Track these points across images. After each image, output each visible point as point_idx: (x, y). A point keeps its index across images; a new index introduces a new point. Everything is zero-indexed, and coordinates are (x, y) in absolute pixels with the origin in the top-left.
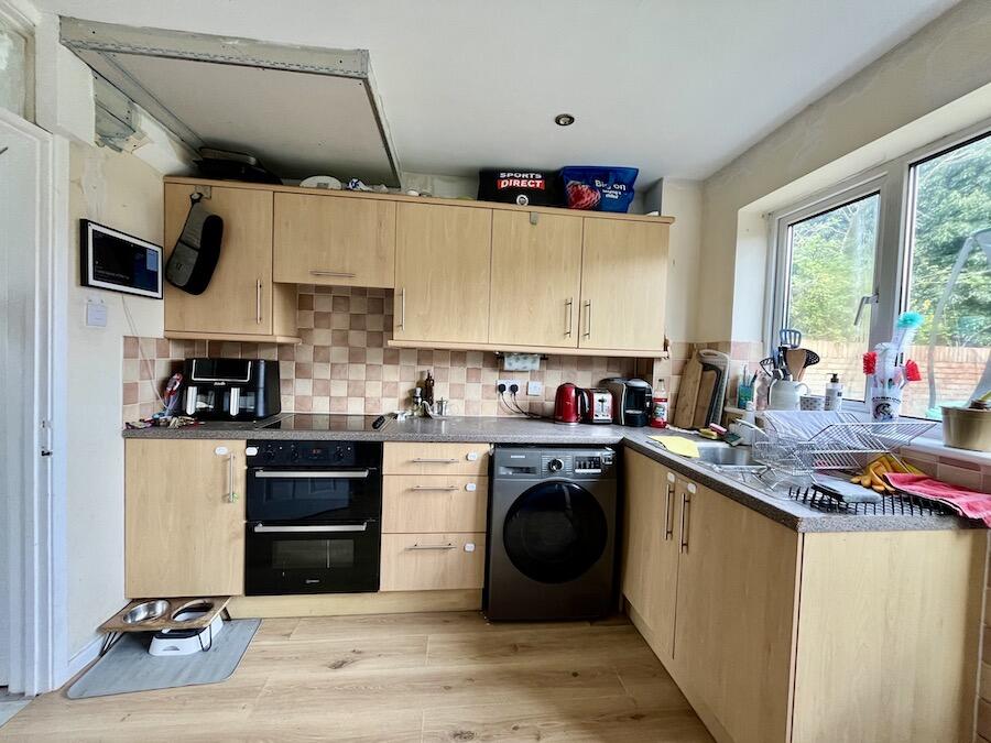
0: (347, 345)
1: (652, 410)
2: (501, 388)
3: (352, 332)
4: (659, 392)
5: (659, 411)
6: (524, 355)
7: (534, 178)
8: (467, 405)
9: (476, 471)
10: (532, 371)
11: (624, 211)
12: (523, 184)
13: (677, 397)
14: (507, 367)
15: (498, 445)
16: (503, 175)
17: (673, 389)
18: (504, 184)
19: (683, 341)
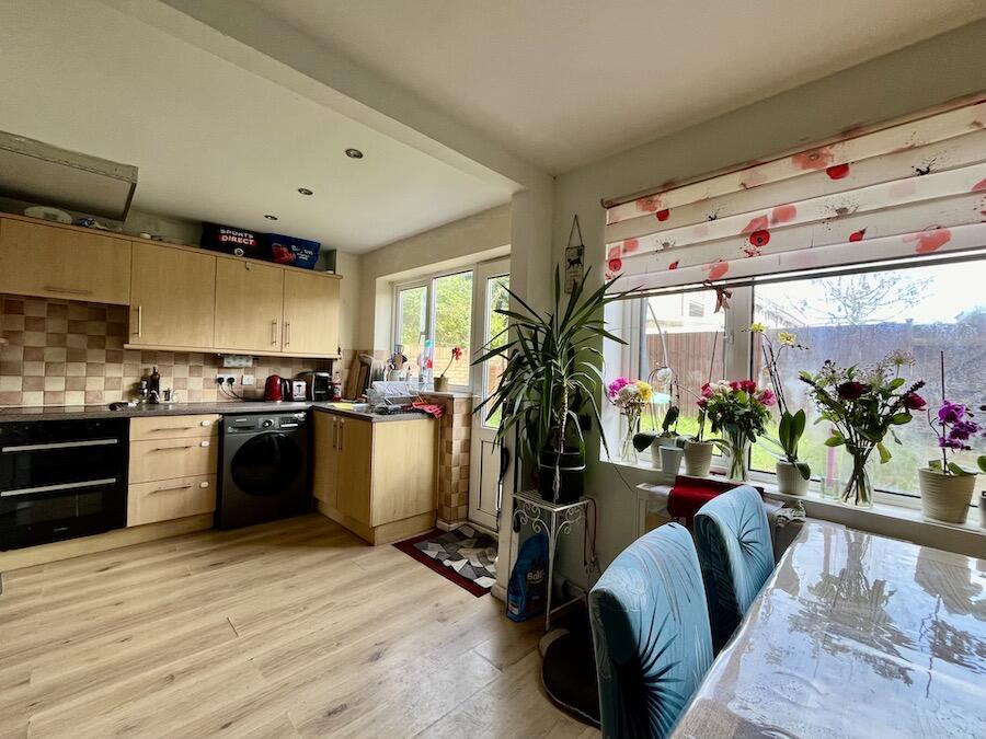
0: (64, 346)
1: (332, 391)
2: (220, 381)
3: (70, 336)
4: (336, 379)
5: (337, 391)
6: (241, 356)
7: (248, 237)
8: (190, 393)
9: (209, 432)
10: (246, 368)
11: (311, 268)
12: (240, 240)
13: (347, 383)
14: (226, 364)
15: (224, 415)
16: (223, 231)
17: (345, 377)
18: (224, 238)
19: (351, 348)
